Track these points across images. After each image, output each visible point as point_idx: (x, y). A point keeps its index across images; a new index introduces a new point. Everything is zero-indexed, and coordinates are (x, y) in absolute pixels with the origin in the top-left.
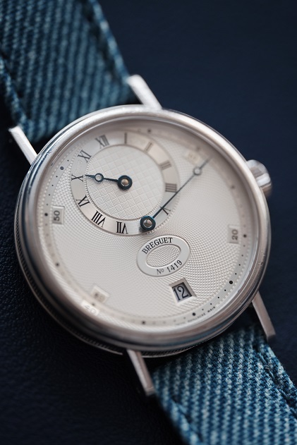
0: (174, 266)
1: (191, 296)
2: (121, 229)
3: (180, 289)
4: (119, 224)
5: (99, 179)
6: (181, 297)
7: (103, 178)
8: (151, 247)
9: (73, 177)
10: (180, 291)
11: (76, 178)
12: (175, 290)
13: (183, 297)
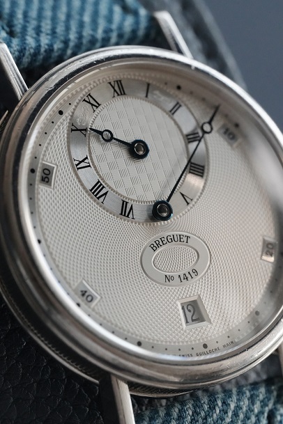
0: (188, 275)
1: (203, 320)
2: (125, 210)
3: (190, 307)
4: (124, 204)
5: (107, 137)
6: (189, 320)
7: (112, 138)
8: (161, 243)
9: (74, 128)
10: (190, 311)
11: (77, 130)
12: (183, 308)
13: (193, 320)
